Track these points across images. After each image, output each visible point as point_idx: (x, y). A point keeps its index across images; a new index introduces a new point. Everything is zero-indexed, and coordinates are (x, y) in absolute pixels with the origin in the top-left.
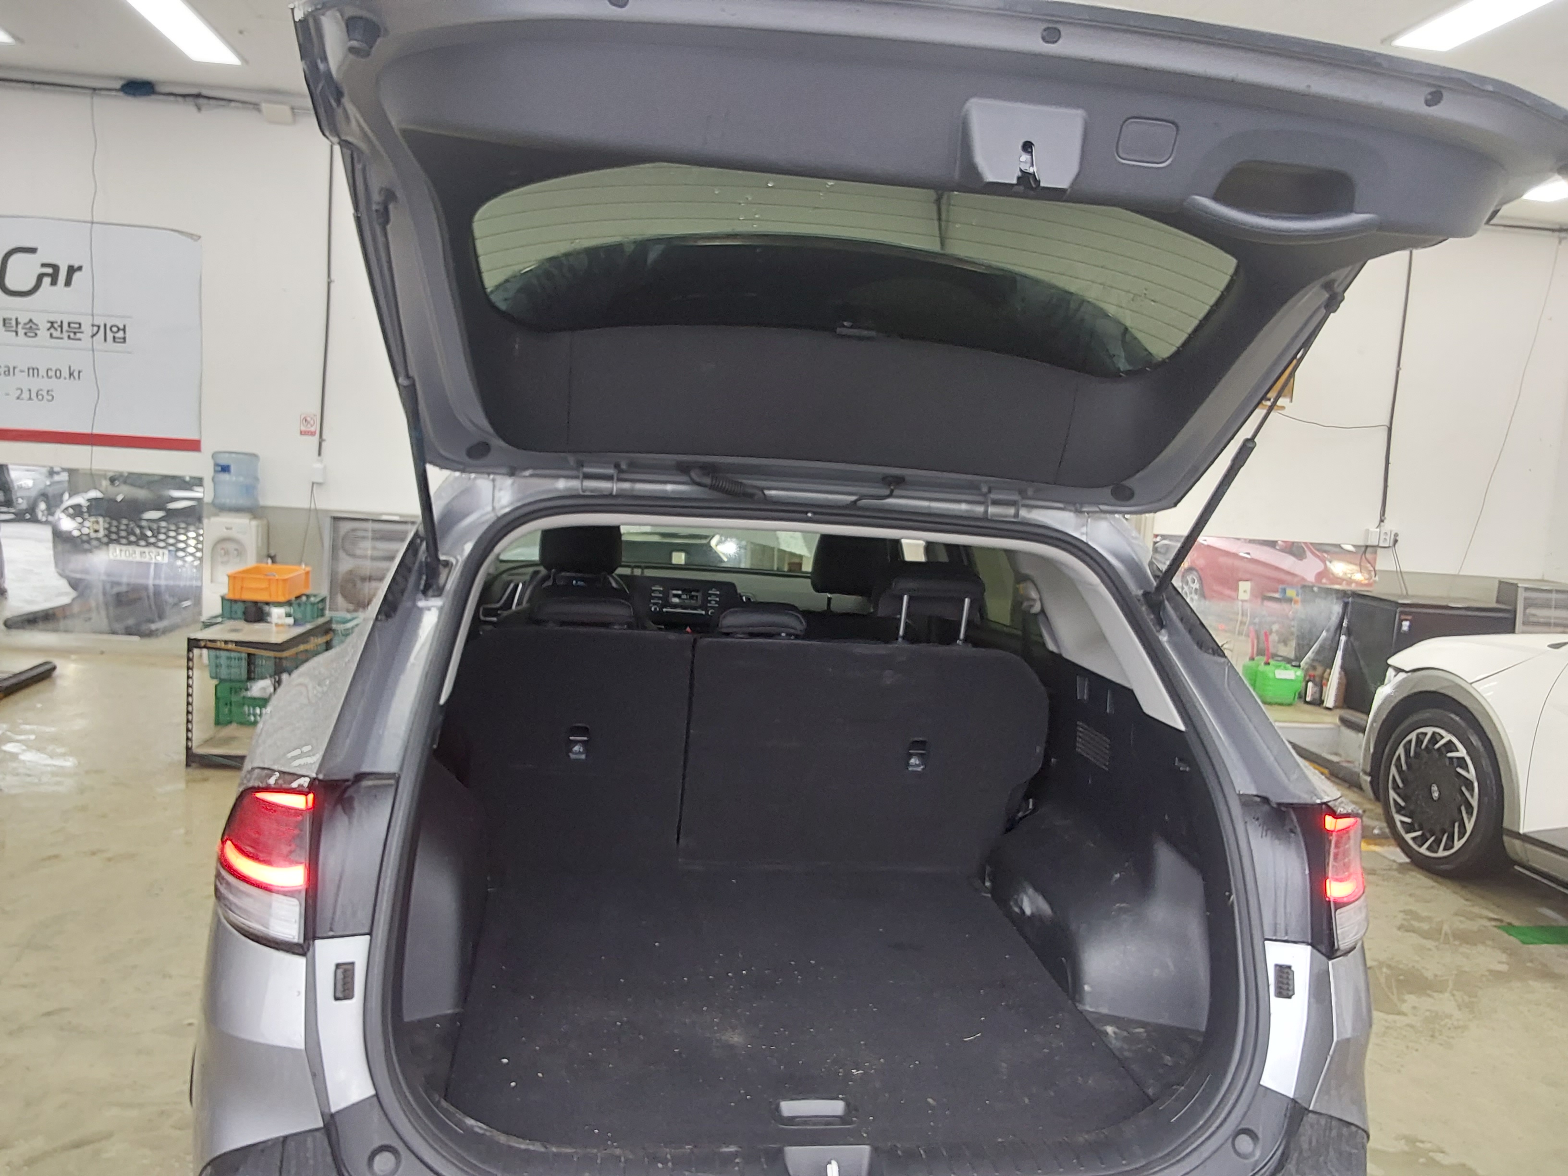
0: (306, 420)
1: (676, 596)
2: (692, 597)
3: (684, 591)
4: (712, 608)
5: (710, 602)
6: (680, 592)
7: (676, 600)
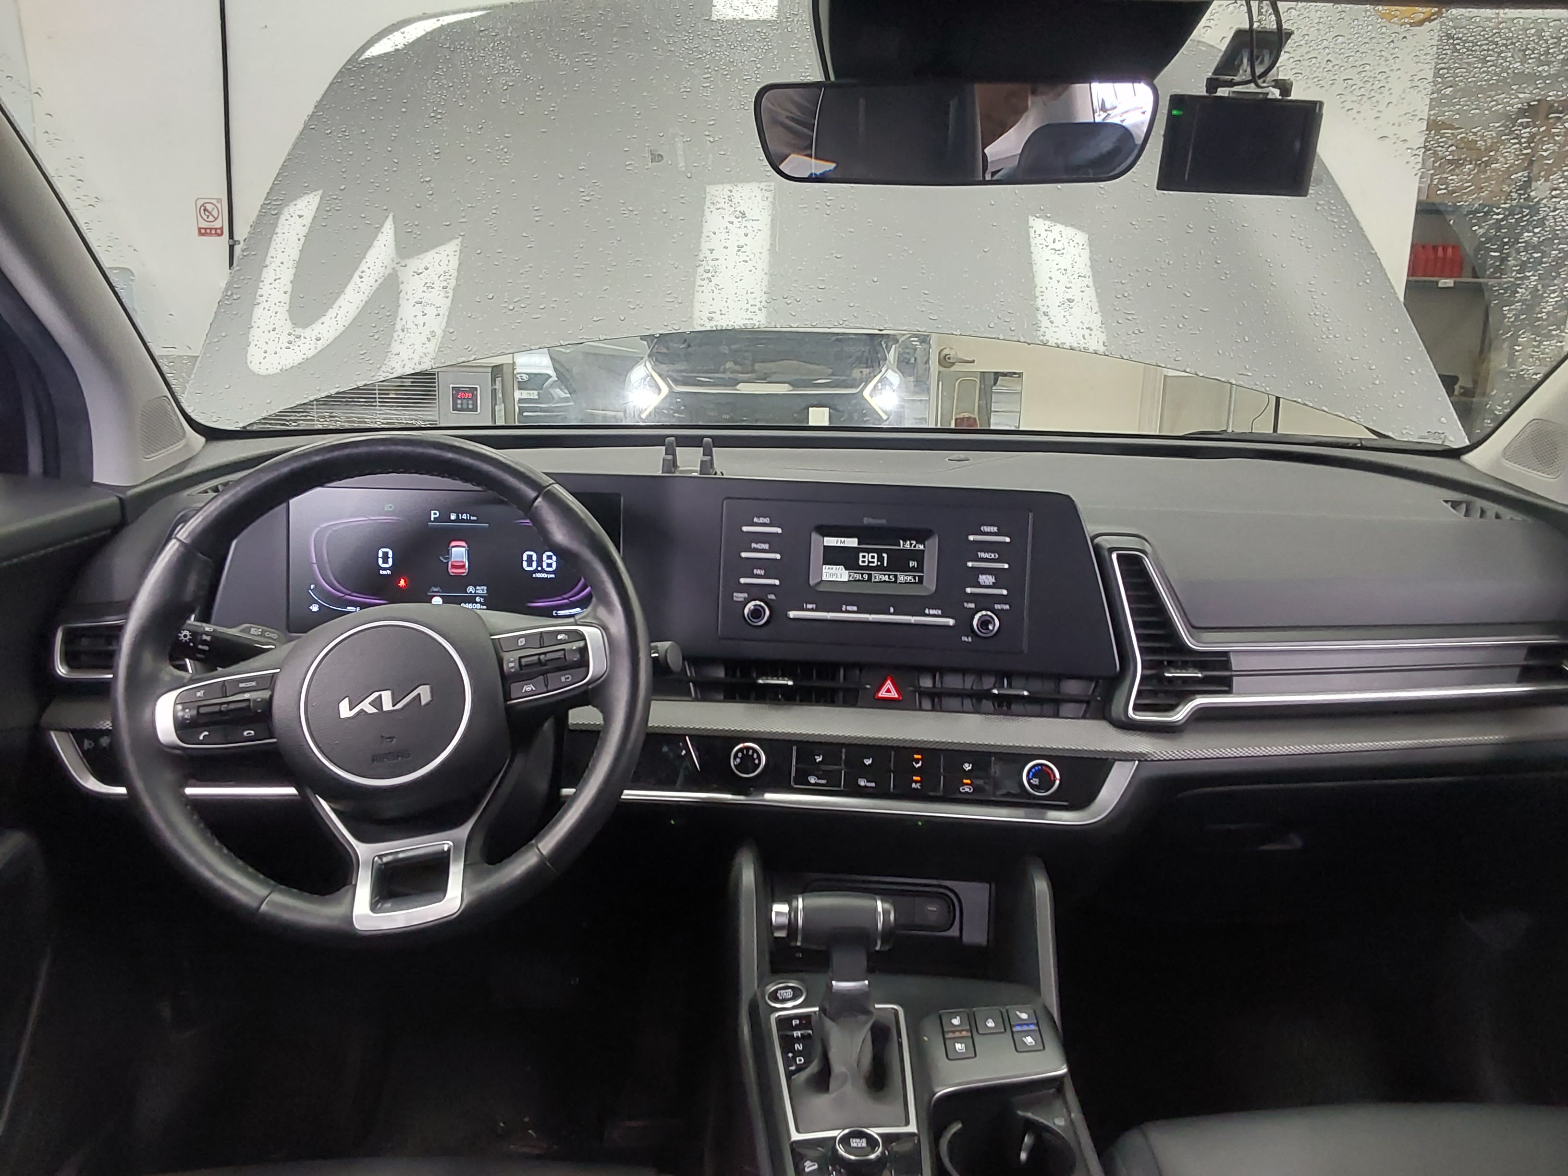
0: (205, 210)
1: (833, 556)
2: (899, 562)
3: (866, 535)
4: (985, 602)
5: (972, 577)
6: (852, 542)
7: (836, 574)
